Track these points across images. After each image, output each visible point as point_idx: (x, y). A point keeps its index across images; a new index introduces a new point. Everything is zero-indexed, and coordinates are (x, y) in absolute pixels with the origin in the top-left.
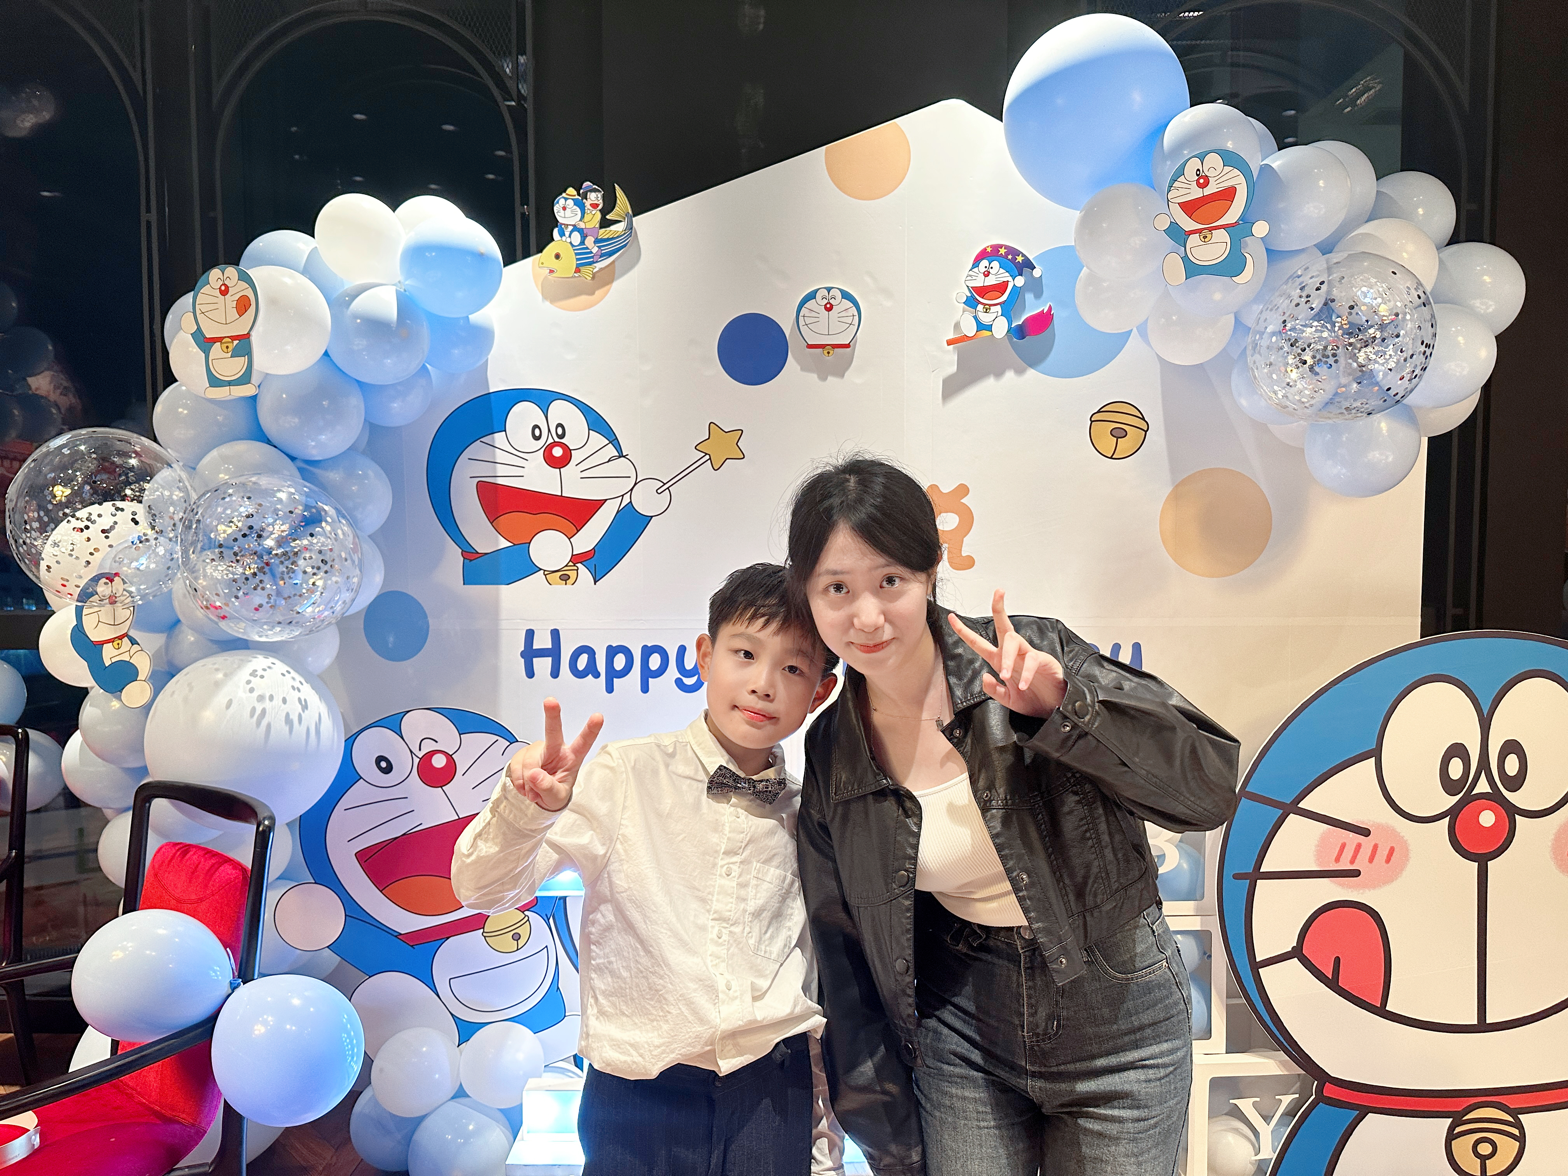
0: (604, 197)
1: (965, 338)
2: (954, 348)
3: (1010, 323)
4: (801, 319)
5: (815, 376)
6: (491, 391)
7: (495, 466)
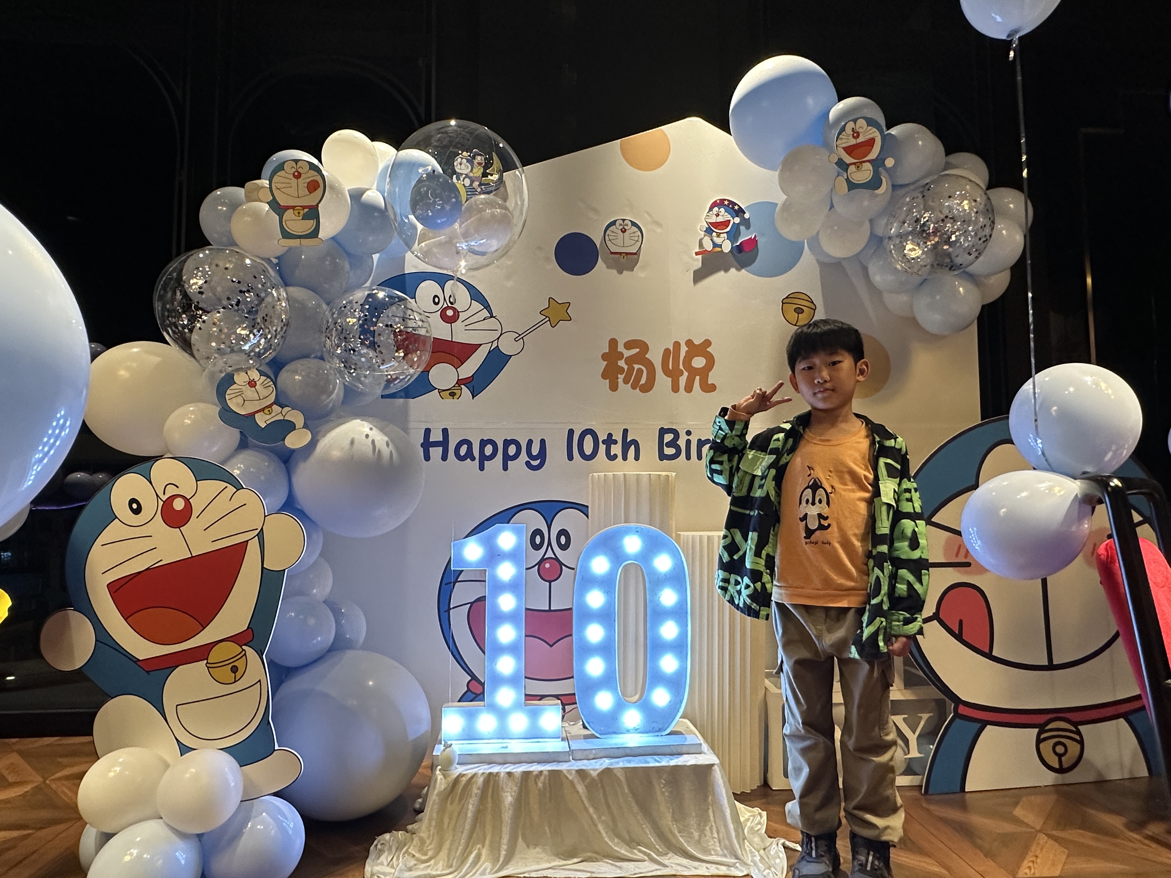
0: (485, 159)
1: (706, 252)
4: (607, 237)
5: (615, 272)
6: (406, 273)
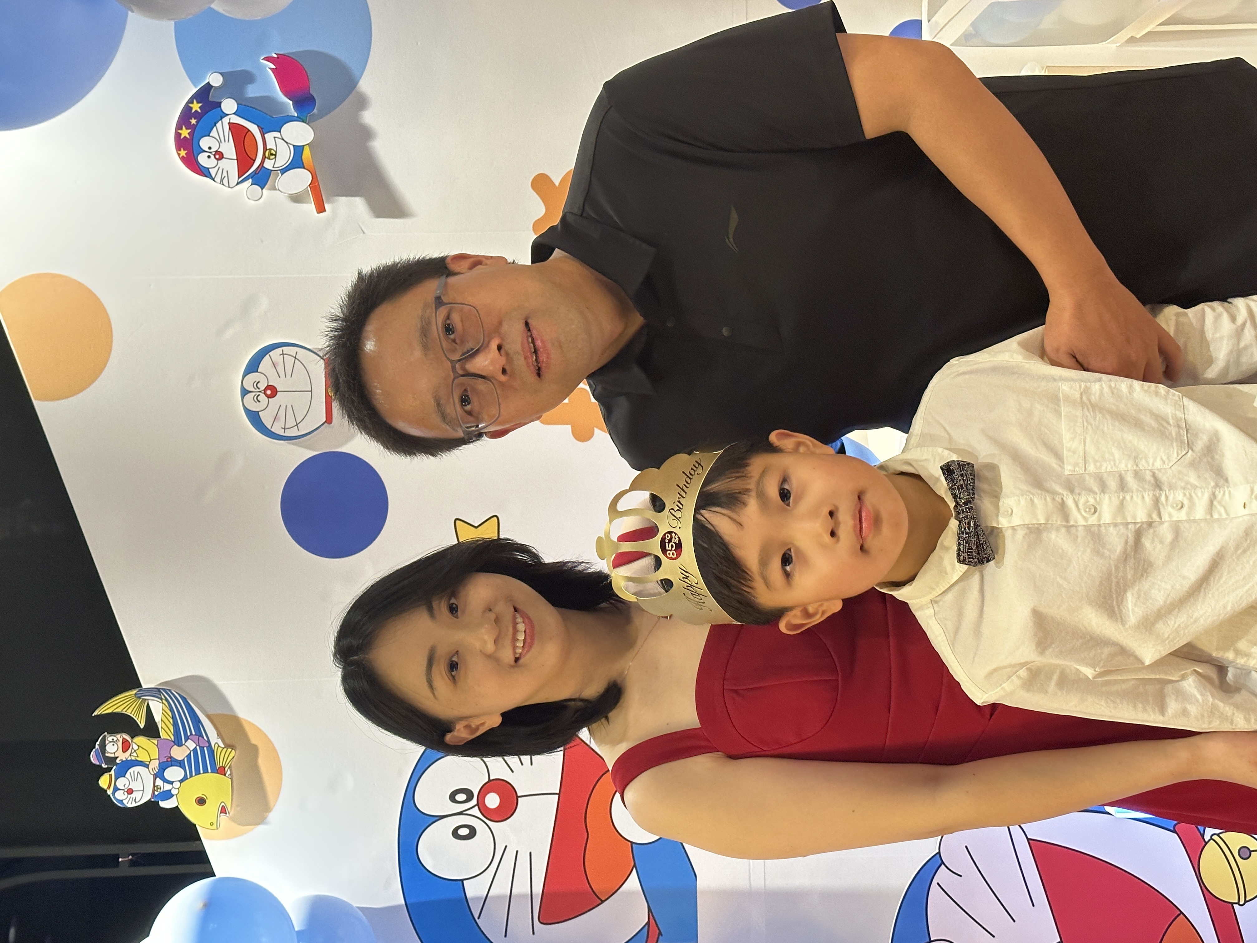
0: (113, 732)
1: (314, 186)
2: (329, 202)
3: (291, 119)
6: (403, 902)
7: (515, 896)
